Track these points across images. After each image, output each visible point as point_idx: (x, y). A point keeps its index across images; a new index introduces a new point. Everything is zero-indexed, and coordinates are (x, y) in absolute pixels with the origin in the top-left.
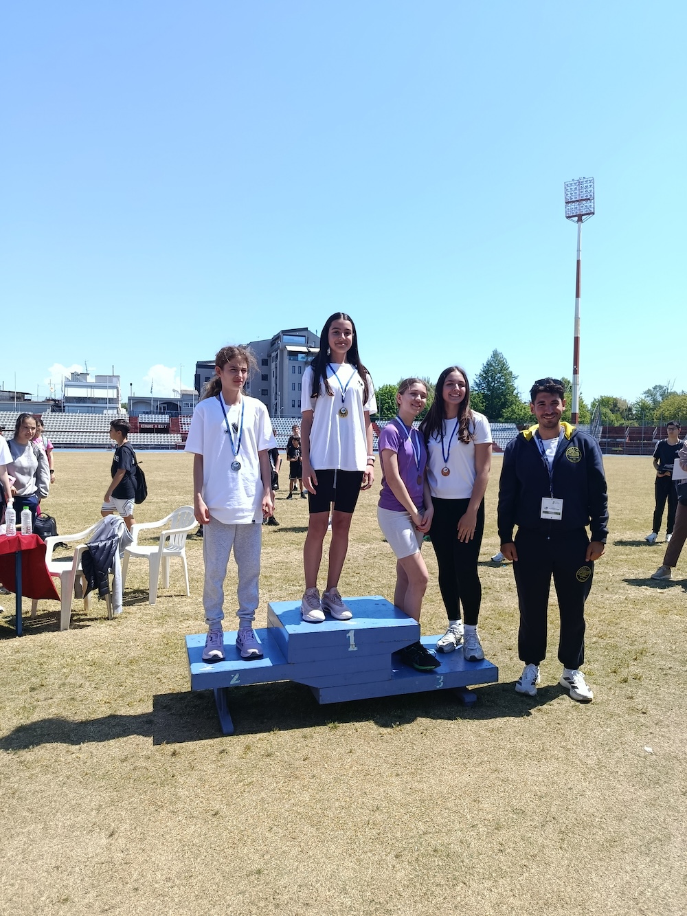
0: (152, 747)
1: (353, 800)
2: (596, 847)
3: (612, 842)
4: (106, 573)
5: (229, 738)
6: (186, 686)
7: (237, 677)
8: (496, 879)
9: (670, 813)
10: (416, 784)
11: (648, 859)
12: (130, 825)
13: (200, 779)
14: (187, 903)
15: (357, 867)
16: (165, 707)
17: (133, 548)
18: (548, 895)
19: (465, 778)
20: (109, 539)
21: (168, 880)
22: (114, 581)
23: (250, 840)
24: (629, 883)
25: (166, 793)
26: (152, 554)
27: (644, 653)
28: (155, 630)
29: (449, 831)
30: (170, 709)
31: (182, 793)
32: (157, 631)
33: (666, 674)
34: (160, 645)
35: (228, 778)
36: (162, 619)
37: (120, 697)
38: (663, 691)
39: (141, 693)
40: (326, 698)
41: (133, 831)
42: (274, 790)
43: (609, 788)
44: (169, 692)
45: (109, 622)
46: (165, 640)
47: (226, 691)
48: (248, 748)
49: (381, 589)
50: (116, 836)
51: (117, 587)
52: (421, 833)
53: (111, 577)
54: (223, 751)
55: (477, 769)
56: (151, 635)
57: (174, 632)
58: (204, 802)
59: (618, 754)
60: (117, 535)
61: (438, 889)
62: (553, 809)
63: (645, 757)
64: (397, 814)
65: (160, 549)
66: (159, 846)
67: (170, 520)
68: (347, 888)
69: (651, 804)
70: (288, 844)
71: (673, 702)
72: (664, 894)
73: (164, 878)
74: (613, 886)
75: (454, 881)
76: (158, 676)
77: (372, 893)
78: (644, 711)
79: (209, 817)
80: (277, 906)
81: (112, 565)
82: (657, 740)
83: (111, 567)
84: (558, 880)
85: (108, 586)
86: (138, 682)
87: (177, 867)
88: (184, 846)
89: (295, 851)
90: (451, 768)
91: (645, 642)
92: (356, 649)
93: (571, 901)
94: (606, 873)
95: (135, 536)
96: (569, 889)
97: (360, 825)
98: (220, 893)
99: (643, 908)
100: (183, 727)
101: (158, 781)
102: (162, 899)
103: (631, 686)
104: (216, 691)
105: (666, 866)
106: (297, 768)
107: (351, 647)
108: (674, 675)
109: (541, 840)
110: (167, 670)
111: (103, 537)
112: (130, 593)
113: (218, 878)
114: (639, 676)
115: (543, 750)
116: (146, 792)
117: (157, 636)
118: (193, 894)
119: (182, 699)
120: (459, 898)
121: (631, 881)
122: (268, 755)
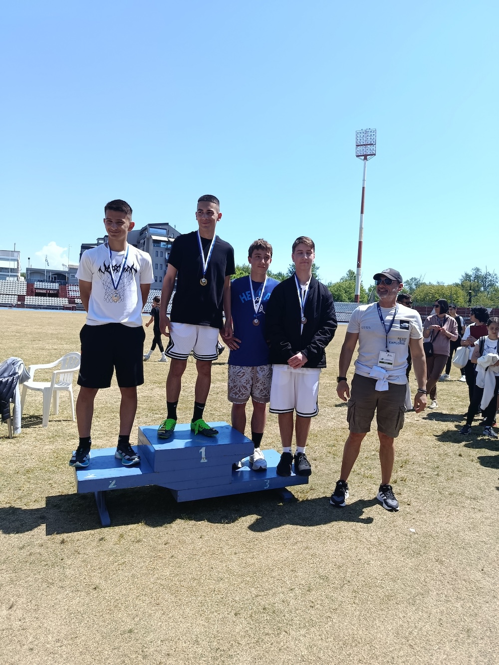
0: (45, 537)
1: (203, 573)
2: (378, 601)
3: (389, 597)
4: (8, 402)
5: (107, 529)
6: (72, 489)
7: (114, 482)
8: (309, 628)
9: (428, 575)
10: (250, 560)
11: (414, 608)
12: (27, 599)
13: (84, 561)
14: (73, 659)
15: (206, 624)
16: (55, 506)
17: (30, 383)
18: (346, 638)
19: (285, 554)
20: (11, 376)
21: (58, 641)
22: (14, 409)
23: (123, 607)
24: (401, 626)
25: (55, 573)
26: (46, 389)
27: (407, 462)
28: (47, 447)
29: (274, 593)
30: (59, 507)
31: (68, 572)
32: (49, 447)
33: (423, 477)
34: (52, 458)
35: (106, 559)
36: (53, 438)
37: (18, 498)
38: (421, 489)
39: (35, 495)
40: (182, 498)
41: (29, 604)
42: (141, 568)
43: (387, 558)
44: (58, 494)
45: (10, 440)
46: (55, 454)
47: (105, 494)
48: (121, 536)
49: (222, 417)
50: (14, 608)
51: (17, 413)
52: (253, 596)
53: (12, 406)
54: (102, 539)
55: (294, 547)
56: (44, 451)
57: (63, 449)
58: (87, 578)
59: (392, 534)
60: (17, 373)
61: (267, 637)
62: (348, 574)
63: (410, 536)
64: (236, 582)
65: (52, 385)
66: (51, 614)
67: (60, 363)
68: (199, 640)
69: (416, 569)
70: (153, 608)
71: (428, 496)
72: (426, 633)
73: (54, 639)
74: (391, 629)
75: (279, 631)
76: (49, 482)
77: (218, 643)
78: (408, 503)
79: (91, 590)
80: (145, 657)
81: (13, 396)
82: (418, 524)
83: (12, 398)
84: (352, 627)
85: (9, 412)
86: (33, 486)
87: (65, 630)
88: (71, 614)
89: (158, 614)
90: (274, 547)
91: (408, 455)
92: (206, 461)
93: (362, 640)
94: (386, 619)
95: (32, 374)
96: (360, 632)
97: (208, 592)
98: (99, 649)
99: (412, 644)
100: (70, 521)
101: (50, 563)
102: (52, 656)
103: (399, 486)
104: (96, 494)
105: (427, 612)
106: (160, 550)
107: (202, 459)
108: (428, 478)
109: (340, 598)
110: (57, 477)
111: (6, 374)
112: (27, 418)
113: (98, 637)
114: (405, 478)
115: (340, 532)
116: (39, 572)
117: (49, 451)
118: (78, 651)
119: (69, 499)
120: (282, 643)
121: (403, 624)
122: (138, 541)
